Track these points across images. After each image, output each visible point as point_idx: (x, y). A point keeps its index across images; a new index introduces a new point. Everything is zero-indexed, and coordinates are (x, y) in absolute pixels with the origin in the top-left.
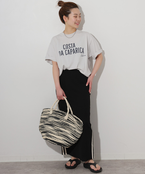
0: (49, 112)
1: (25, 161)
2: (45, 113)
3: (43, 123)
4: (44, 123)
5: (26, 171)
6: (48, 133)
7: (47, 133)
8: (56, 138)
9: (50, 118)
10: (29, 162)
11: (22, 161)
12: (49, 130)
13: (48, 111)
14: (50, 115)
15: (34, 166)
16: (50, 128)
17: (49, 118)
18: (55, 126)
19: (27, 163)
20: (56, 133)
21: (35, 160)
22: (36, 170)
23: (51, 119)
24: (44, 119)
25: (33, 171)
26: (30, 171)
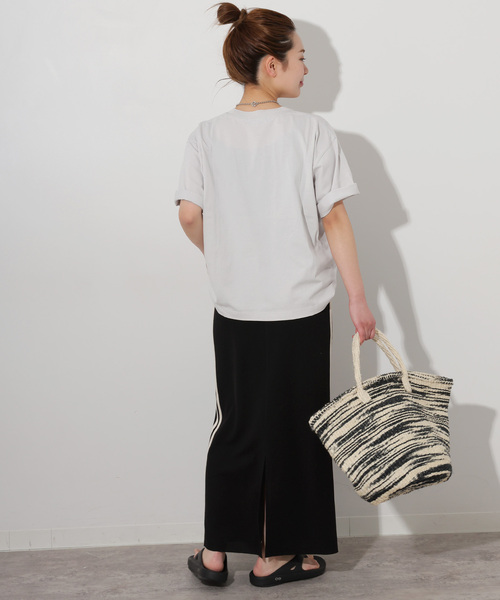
0: (354, 403)
1: (25, 547)
2: (344, 416)
3: (364, 446)
4: (368, 444)
5: (29, 582)
6: (414, 454)
7: (413, 457)
8: (437, 454)
9: (377, 416)
10: (37, 552)
11: (14, 548)
12: (407, 444)
13: (350, 402)
14: (369, 408)
15: (53, 565)
16: (404, 437)
17: (373, 415)
18: (410, 425)
19: (30, 554)
20: (425, 440)
21: (56, 546)
22: (61, 577)
23: (385, 415)
24: (353, 433)
25: (51, 579)
26: (41, 580)
